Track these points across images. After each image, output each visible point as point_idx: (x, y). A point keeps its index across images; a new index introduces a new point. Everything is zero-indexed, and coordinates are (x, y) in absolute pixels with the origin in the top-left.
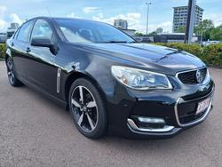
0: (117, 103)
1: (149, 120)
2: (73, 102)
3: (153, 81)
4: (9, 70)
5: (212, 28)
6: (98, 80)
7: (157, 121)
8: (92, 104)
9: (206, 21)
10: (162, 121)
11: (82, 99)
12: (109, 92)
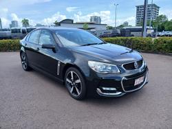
0: (91, 80)
1: (108, 89)
2: (67, 80)
3: (110, 68)
4: (22, 60)
5: (166, 22)
6: (81, 68)
7: (112, 89)
8: (78, 81)
9: (161, 16)
10: (115, 89)
11: (72, 78)
12: (87, 75)
